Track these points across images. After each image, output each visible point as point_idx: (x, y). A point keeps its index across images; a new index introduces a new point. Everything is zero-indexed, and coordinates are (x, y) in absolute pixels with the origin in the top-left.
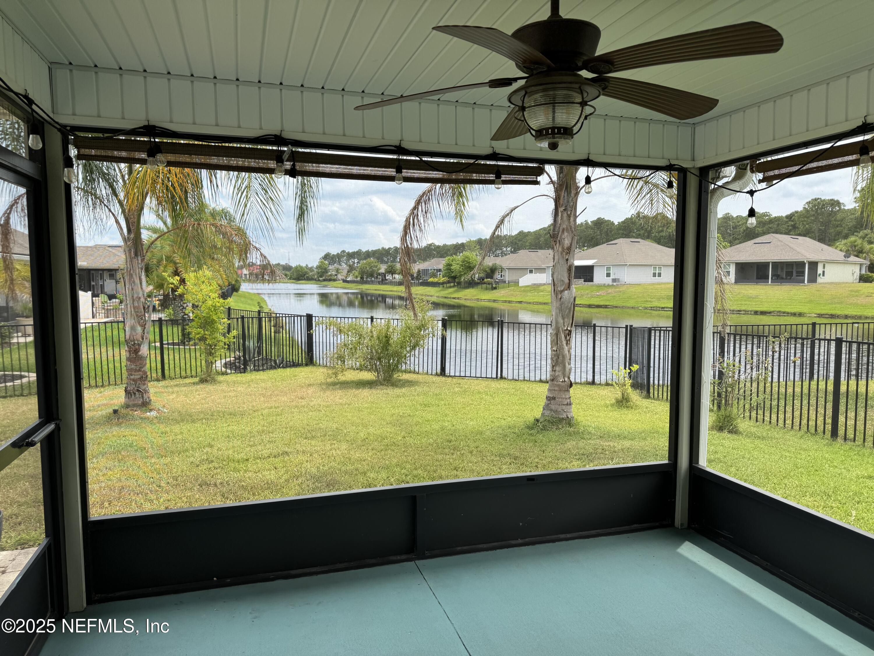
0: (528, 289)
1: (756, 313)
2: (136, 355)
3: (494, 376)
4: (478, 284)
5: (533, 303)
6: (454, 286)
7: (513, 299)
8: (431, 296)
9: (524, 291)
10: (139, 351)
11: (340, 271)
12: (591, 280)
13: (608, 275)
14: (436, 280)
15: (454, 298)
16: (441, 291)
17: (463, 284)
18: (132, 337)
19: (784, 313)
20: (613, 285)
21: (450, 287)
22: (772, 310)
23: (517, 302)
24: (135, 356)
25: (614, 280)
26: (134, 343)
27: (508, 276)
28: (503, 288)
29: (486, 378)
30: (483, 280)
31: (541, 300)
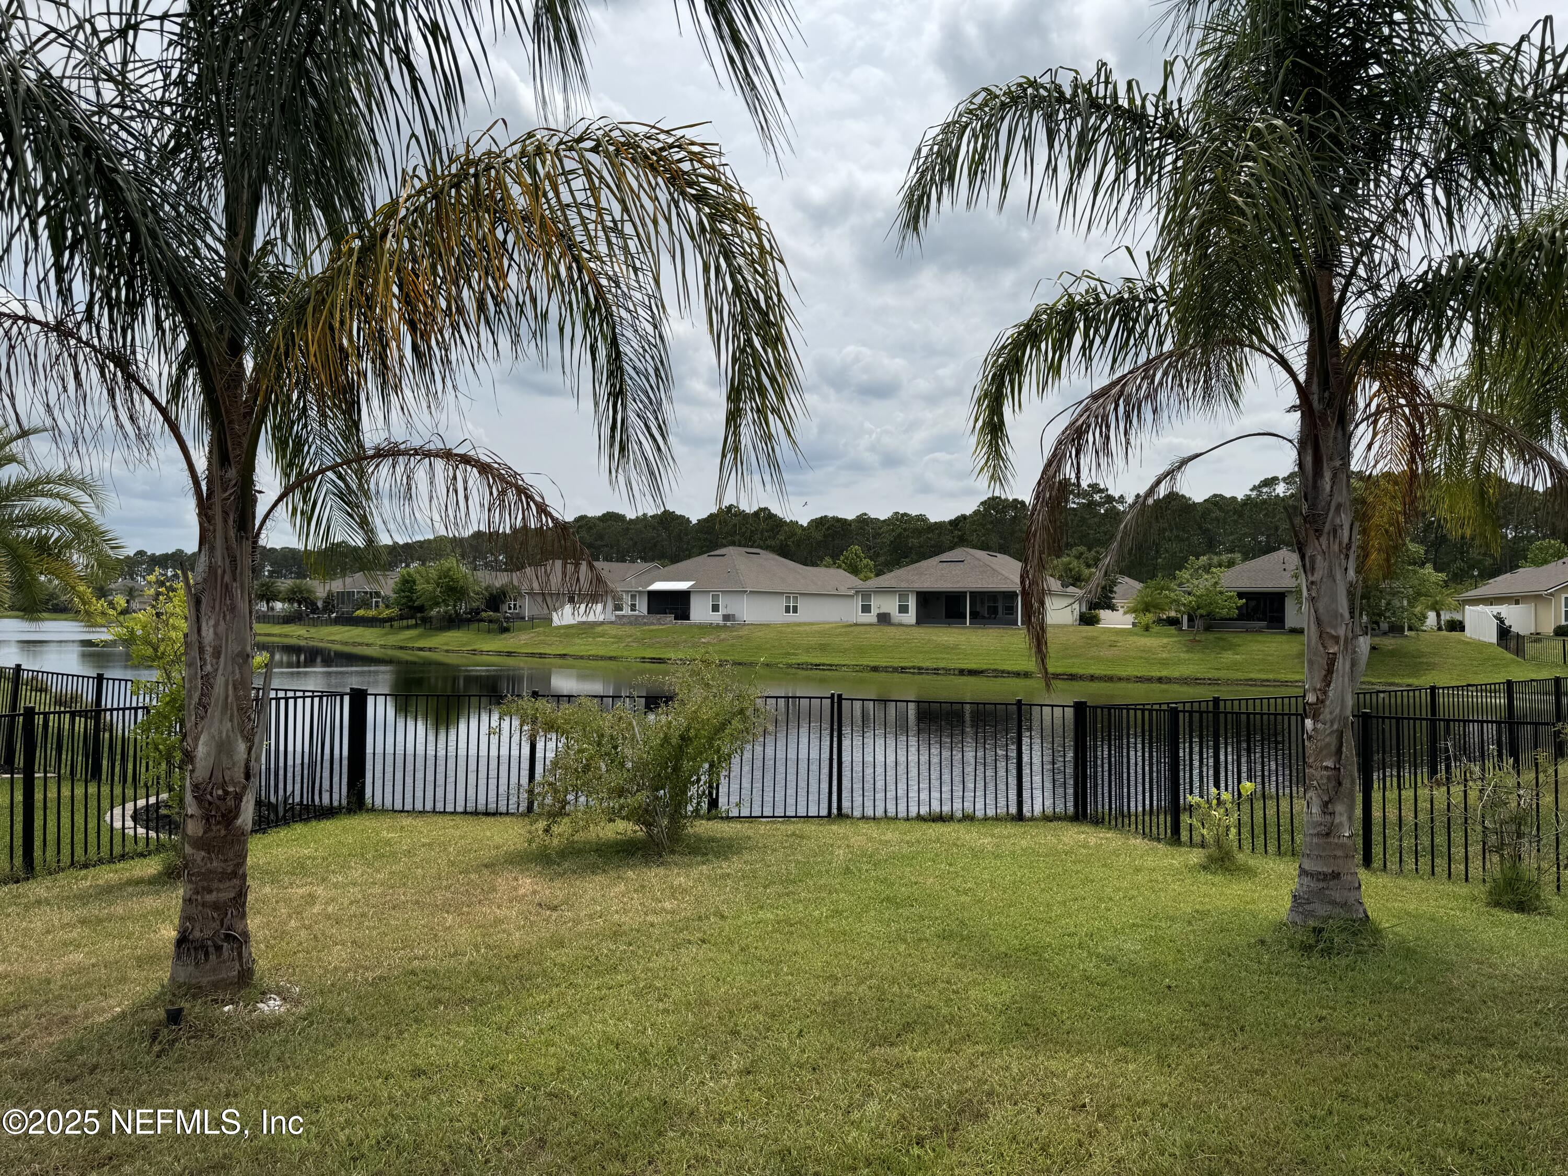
0: (573, 631)
1: (962, 672)
2: (227, 828)
3: (824, 812)
4: (469, 621)
5: (589, 658)
6: (416, 626)
7: (548, 651)
8: (367, 645)
9: (567, 635)
10: (236, 817)
11: (136, 593)
12: (688, 618)
13: (715, 608)
14: (372, 613)
15: (421, 649)
16: (386, 634)
17: (434, 621)
18: (218, 775)
19: (1003, 672)
20: (725, 626)
21: (408, 627)
22: (985, 667)
23: (556, 656)
24: (223, 832)
25: (726, 617)
26: (226, 793)
27: (528, 608)
28: (520, 630)
29: (785, 817)
30: (477, 613)
31: (602, 652)
